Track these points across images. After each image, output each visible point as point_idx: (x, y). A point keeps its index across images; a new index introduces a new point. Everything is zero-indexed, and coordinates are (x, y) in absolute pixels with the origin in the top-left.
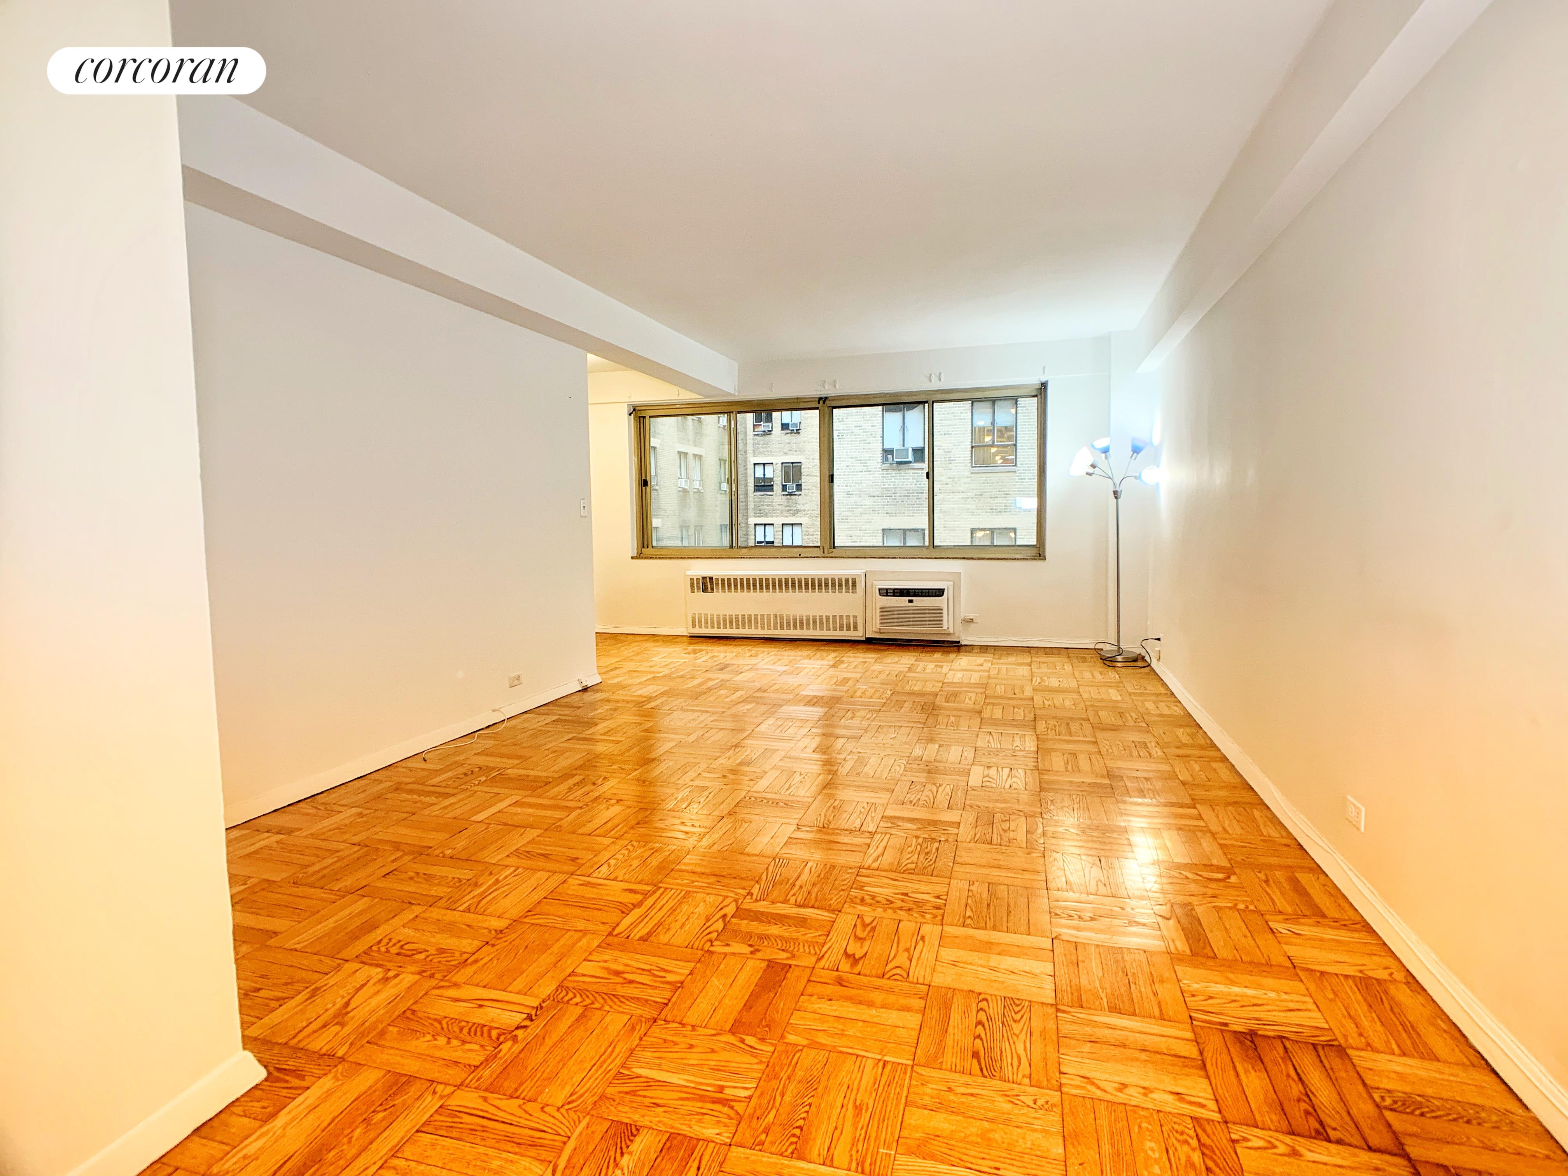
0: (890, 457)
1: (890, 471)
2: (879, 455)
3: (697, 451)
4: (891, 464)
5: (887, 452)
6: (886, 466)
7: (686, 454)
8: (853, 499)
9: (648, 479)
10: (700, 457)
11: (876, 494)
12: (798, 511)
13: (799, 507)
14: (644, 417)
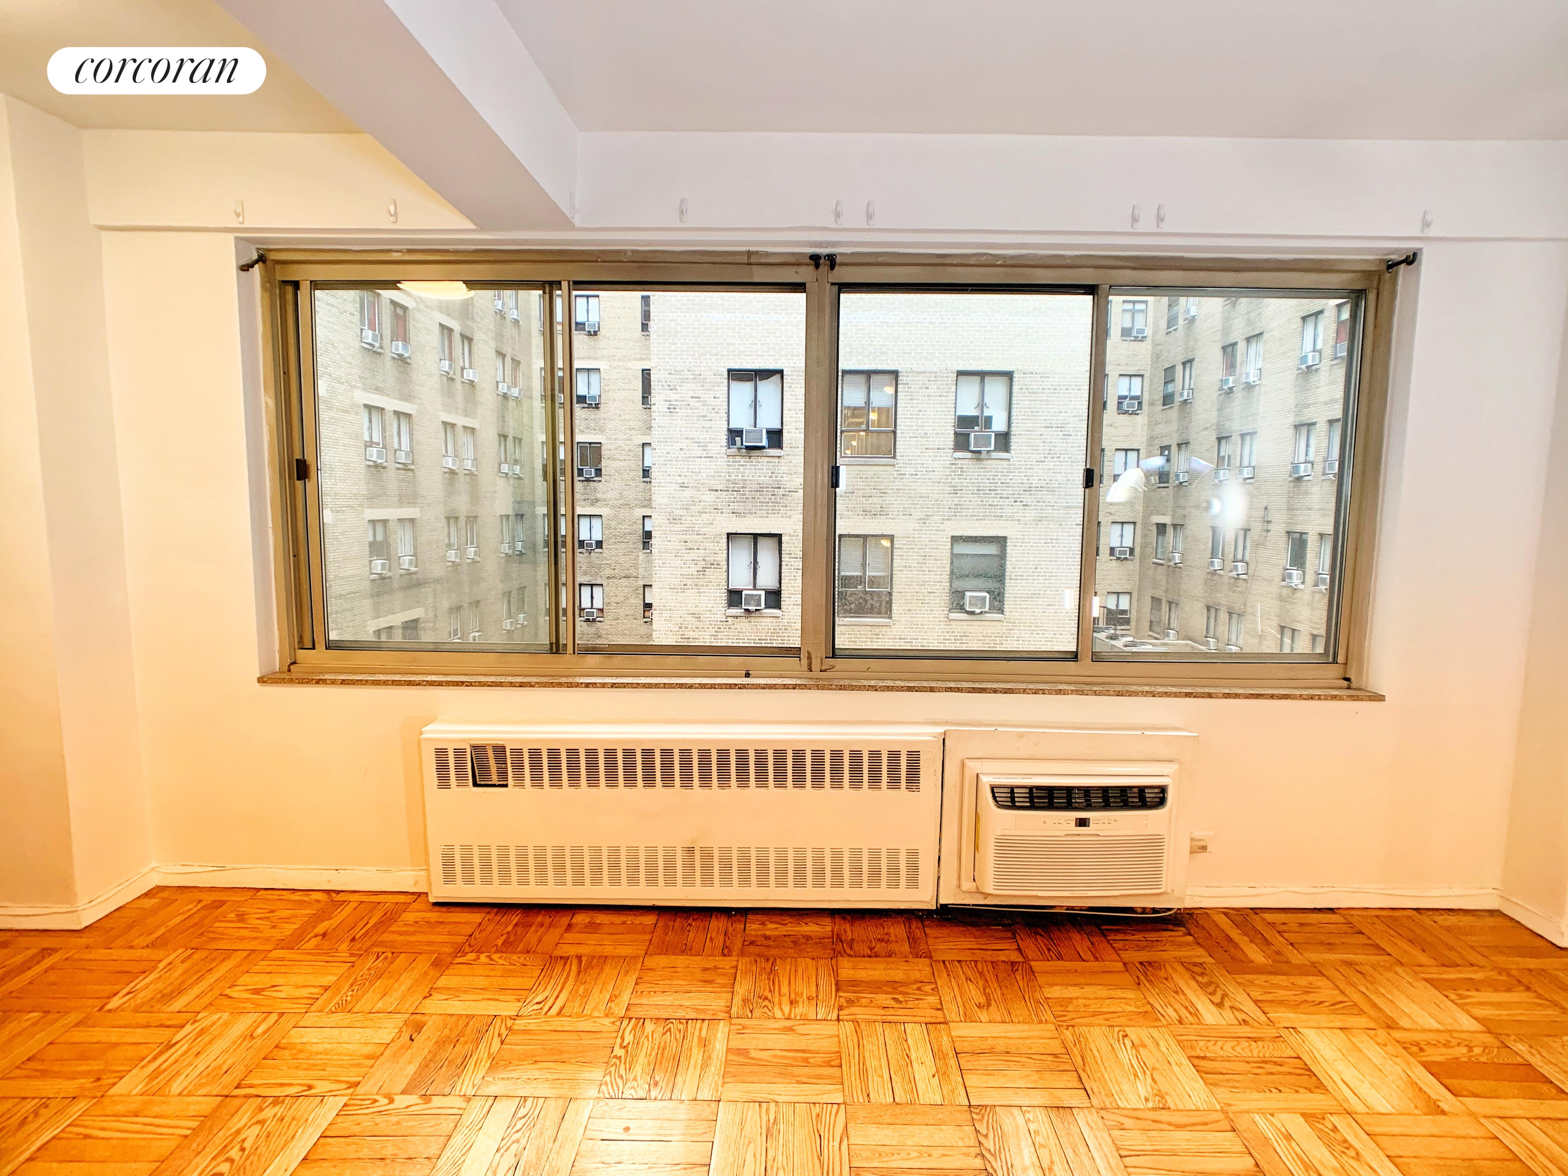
0: (738, 439)
1: (738, 459)
2: (723, 437)
3: (469, 422)
4: (739, 449)
5: (734, 434)
6: (733, 450)
7: (453, 425)
8: (688, 493)
9: (309, 458)
10: (473, 430)
11: (719, 487)
12: (597, 500)
13: (598, 496)
14: (296, 285)
